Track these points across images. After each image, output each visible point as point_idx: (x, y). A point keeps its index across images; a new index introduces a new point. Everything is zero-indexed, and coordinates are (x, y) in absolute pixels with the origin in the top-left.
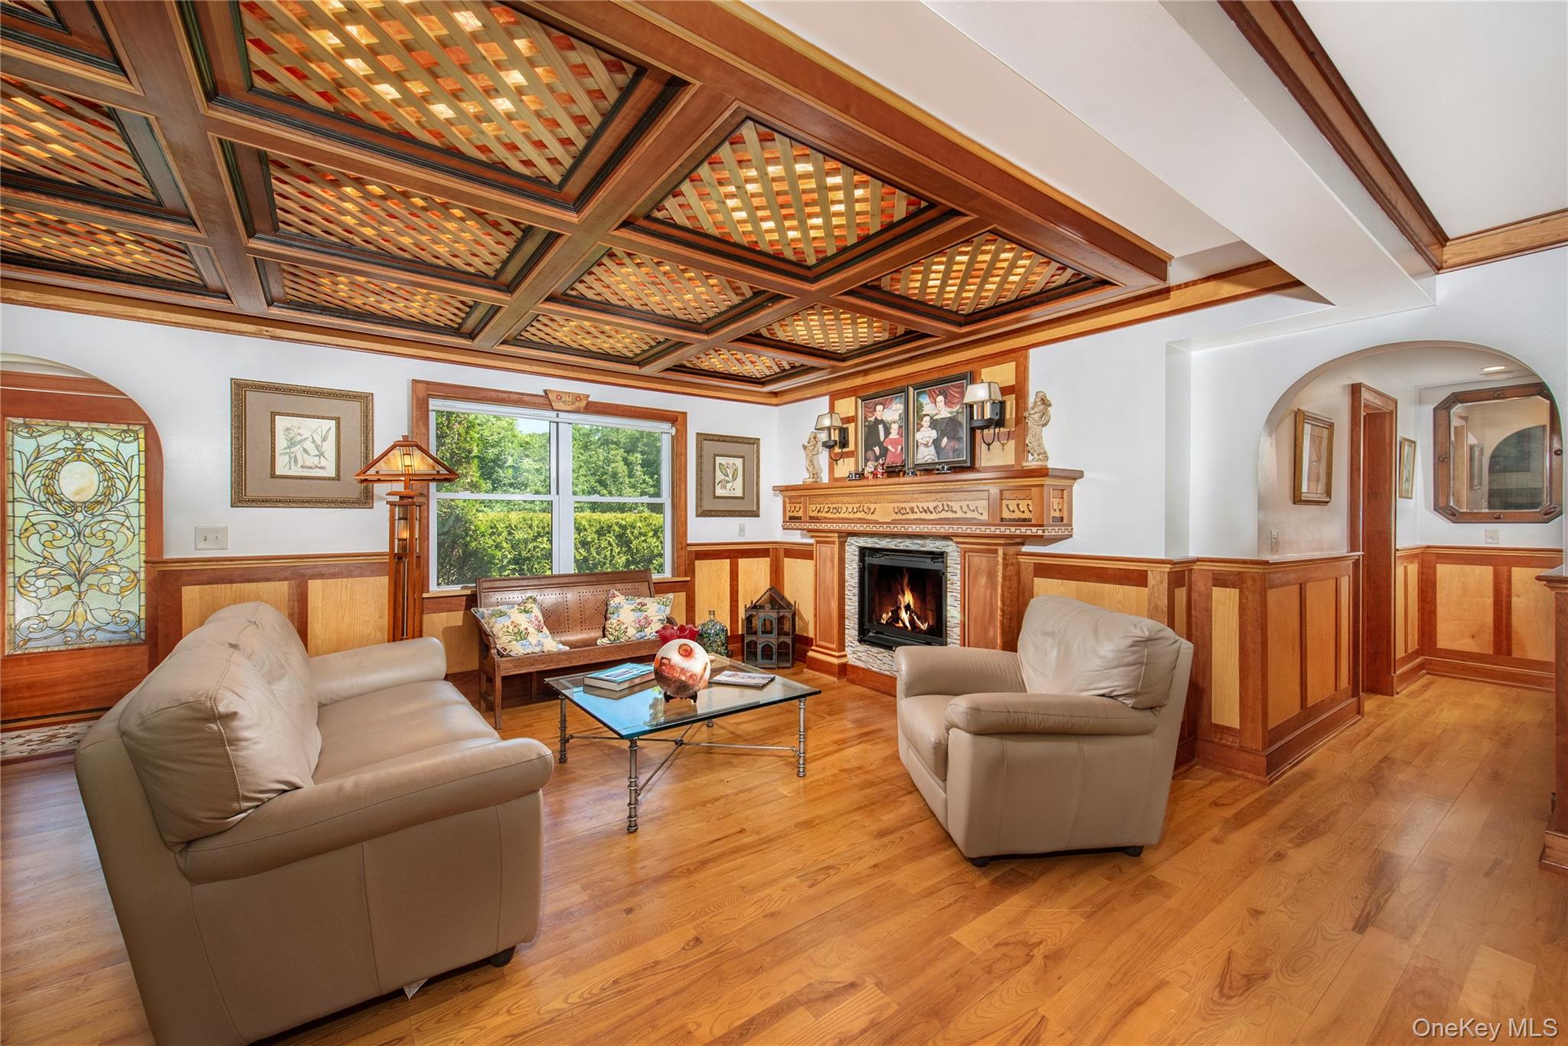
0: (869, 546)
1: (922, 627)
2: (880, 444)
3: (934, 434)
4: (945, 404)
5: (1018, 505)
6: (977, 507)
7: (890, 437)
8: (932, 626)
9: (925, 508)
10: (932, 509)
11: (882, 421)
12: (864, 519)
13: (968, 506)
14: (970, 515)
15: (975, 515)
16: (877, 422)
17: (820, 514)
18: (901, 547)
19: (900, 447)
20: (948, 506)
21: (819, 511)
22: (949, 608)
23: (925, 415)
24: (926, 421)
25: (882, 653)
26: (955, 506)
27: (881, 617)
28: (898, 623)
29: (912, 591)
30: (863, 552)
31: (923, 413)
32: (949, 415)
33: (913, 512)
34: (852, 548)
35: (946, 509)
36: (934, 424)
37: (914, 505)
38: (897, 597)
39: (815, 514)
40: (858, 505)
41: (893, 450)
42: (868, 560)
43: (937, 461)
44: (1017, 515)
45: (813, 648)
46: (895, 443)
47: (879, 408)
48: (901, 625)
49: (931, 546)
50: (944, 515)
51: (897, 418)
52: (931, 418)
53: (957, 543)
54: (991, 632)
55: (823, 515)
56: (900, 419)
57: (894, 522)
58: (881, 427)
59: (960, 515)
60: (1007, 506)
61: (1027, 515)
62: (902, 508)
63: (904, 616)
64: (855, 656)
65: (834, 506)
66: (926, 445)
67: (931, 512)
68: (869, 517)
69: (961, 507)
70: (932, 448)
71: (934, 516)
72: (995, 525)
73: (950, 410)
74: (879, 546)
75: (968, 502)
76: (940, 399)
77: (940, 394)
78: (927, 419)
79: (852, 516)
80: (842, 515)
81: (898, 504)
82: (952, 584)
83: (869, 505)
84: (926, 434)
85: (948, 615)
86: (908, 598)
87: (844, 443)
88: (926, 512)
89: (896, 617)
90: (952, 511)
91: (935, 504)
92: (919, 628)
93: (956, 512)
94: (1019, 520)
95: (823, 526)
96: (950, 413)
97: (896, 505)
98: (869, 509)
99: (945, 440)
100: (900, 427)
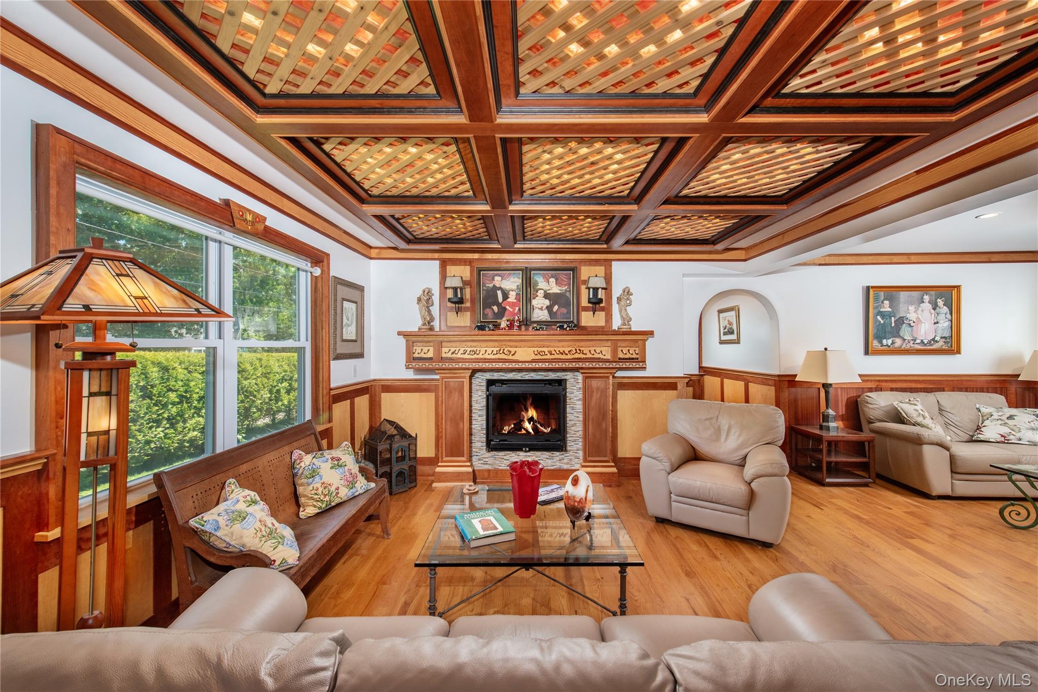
0: (496, 378)
1: (546, 431)
2: (499, 305)
3: (547, 302)
4: (556, 284)
5: (629, 350)
6: (601, 351)
7: (508, 300)
8: (555, 429)
9: (561, 351)
10: (567, 352)
11: (500, 288)
12: (506, 359)
13: (595, 350)
14: (596, 356)
15: (601, 356)
16: (495, 288)
17: (454, 356)
18: (527, 377)
19: (517, 308)
20: (580, 350)
21: (453, 353)
22: (568, 415)
23: (540, 289)
24: (541, 293)
25: (508, 454)
26: (586, 350)
27: (502, 429)
28: (521, 431)
29: (536, 408)
30: (490, 383)
31: (538, 287)
32: (560, 292)
33: (551, 354)
34: (480, 380)
35: (578, 352)
36: (547, 296)
37: (552, 349)
38: (520, 413)
39: (449, 355)
40: (498, 349)
41: (511, 310)
42: (494, 389)
43: (549, 320)
44: (628, 356)
45: (439, 464)
46: (513, 305)
47: (497, 278)
48: (523, 432)
49: (552, 376)
50: (577, 356)
51: (515, 288)
52: (545, 292)
53: (582, 373)
54: (604, 426)
55: (459, 356)
56: (517, 288)
57: (533, 361)
58: (499, 293)
59: (589, 356)
60: (622, 350)
61: (634, 356)
62: (542, 352)
63: (528, 426)
64: (482, 462)
65: (472, 349)
66: (541, 309)
67: (567, 354)
68: (510, 357)
69: (590, 351)
70: (546, 311)
71: (569, 357)
72: (615, 362)
73: (560, 288)
74: (506, 378)
75: (595, 348)
76: (552, 280)
77: (552, 277)
78: (542, 292)
79: (492, 357)
80: (480, 356)
81: (538, 349)
82: (570, 399)
83: (510, 349)
84: (540, 302)
85: (568, 419)
86: (532, 413)
87: (461, 301)
88: (562, 354)
89: (519, 426)
90: (583, 353)
91: (570, 349)
92: (543, 432)
93: (586, 354)
94: (629, 359)
95: (454, 365)
96: (560, 290)
97: (535, 349)
98: (510, 352)
99: (556, 307)
100: (518, 295)
